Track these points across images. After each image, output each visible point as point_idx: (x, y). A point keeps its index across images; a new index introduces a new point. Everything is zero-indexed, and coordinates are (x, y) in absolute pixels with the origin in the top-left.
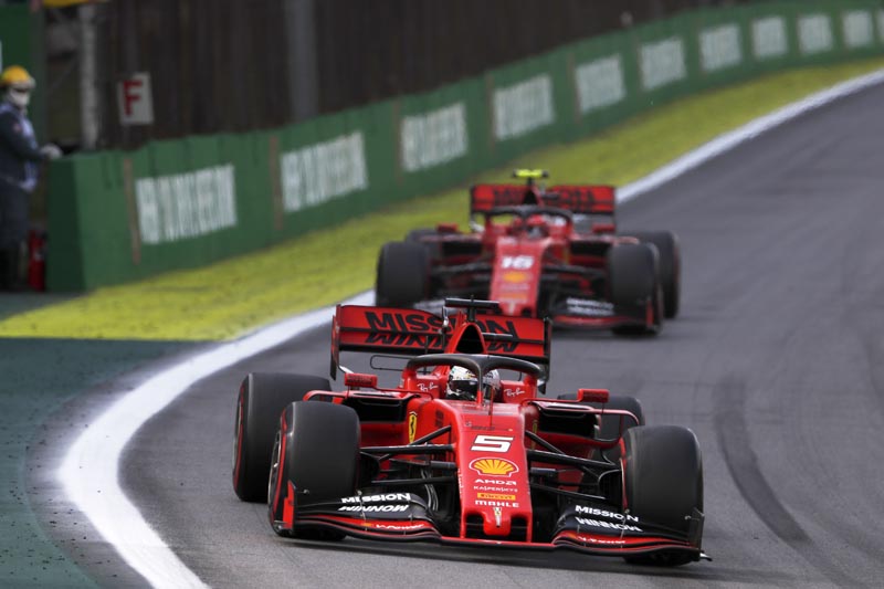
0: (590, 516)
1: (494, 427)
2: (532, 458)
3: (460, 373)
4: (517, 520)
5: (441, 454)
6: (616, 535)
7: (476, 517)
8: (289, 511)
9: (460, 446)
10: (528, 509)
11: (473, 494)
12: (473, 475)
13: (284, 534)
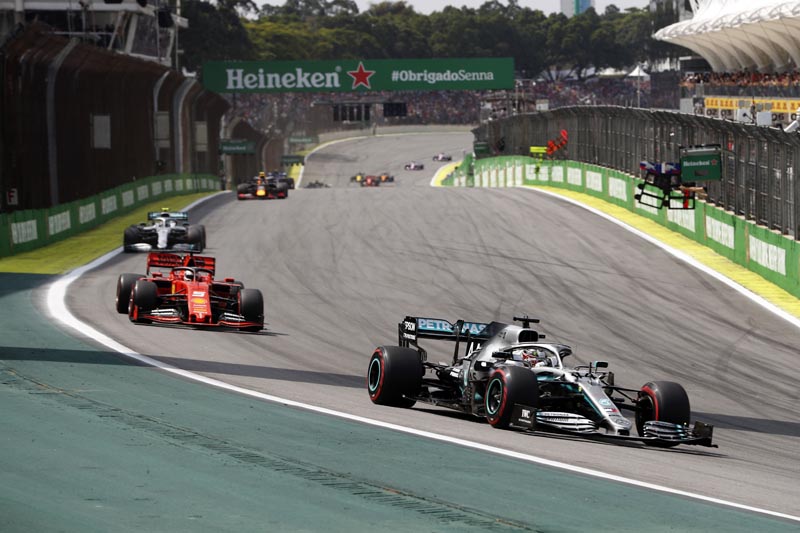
0: (229, 316)
1: (199, 289)
2: (211, 299)
3: (188, 273)
4: (206, 318)
5: (182, 297)
6: (237, 322)
7: (194, 316)
8: (135, 314)
9: (188, 295)
10: (210, 314)
11: (193, 309)
12: (193, 303)
13: (133, 321)
